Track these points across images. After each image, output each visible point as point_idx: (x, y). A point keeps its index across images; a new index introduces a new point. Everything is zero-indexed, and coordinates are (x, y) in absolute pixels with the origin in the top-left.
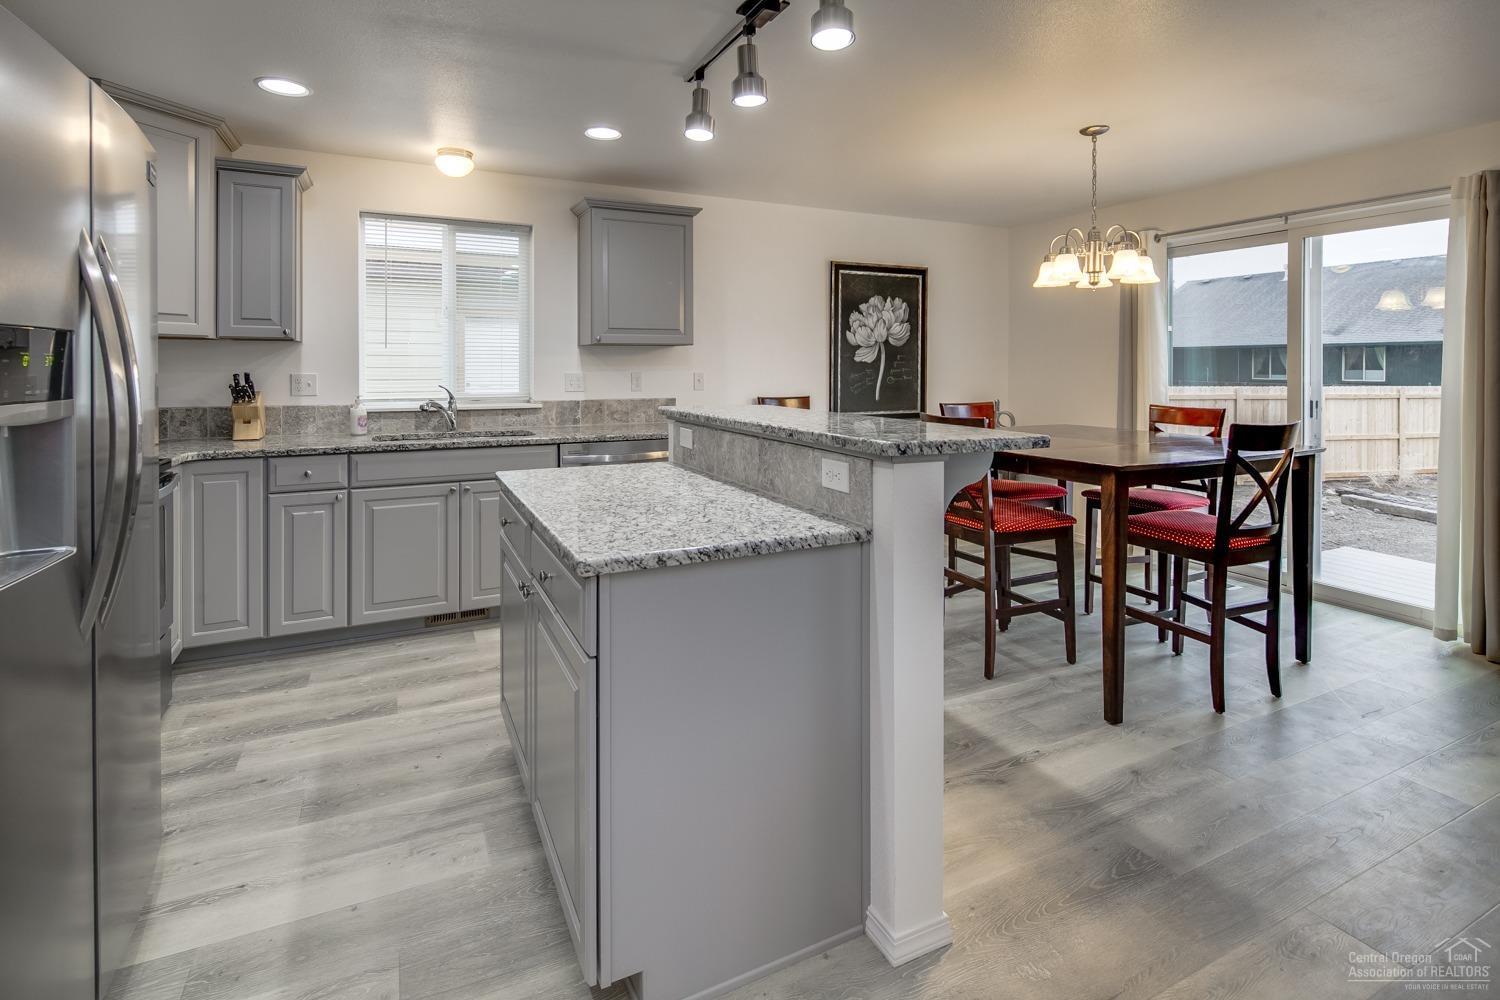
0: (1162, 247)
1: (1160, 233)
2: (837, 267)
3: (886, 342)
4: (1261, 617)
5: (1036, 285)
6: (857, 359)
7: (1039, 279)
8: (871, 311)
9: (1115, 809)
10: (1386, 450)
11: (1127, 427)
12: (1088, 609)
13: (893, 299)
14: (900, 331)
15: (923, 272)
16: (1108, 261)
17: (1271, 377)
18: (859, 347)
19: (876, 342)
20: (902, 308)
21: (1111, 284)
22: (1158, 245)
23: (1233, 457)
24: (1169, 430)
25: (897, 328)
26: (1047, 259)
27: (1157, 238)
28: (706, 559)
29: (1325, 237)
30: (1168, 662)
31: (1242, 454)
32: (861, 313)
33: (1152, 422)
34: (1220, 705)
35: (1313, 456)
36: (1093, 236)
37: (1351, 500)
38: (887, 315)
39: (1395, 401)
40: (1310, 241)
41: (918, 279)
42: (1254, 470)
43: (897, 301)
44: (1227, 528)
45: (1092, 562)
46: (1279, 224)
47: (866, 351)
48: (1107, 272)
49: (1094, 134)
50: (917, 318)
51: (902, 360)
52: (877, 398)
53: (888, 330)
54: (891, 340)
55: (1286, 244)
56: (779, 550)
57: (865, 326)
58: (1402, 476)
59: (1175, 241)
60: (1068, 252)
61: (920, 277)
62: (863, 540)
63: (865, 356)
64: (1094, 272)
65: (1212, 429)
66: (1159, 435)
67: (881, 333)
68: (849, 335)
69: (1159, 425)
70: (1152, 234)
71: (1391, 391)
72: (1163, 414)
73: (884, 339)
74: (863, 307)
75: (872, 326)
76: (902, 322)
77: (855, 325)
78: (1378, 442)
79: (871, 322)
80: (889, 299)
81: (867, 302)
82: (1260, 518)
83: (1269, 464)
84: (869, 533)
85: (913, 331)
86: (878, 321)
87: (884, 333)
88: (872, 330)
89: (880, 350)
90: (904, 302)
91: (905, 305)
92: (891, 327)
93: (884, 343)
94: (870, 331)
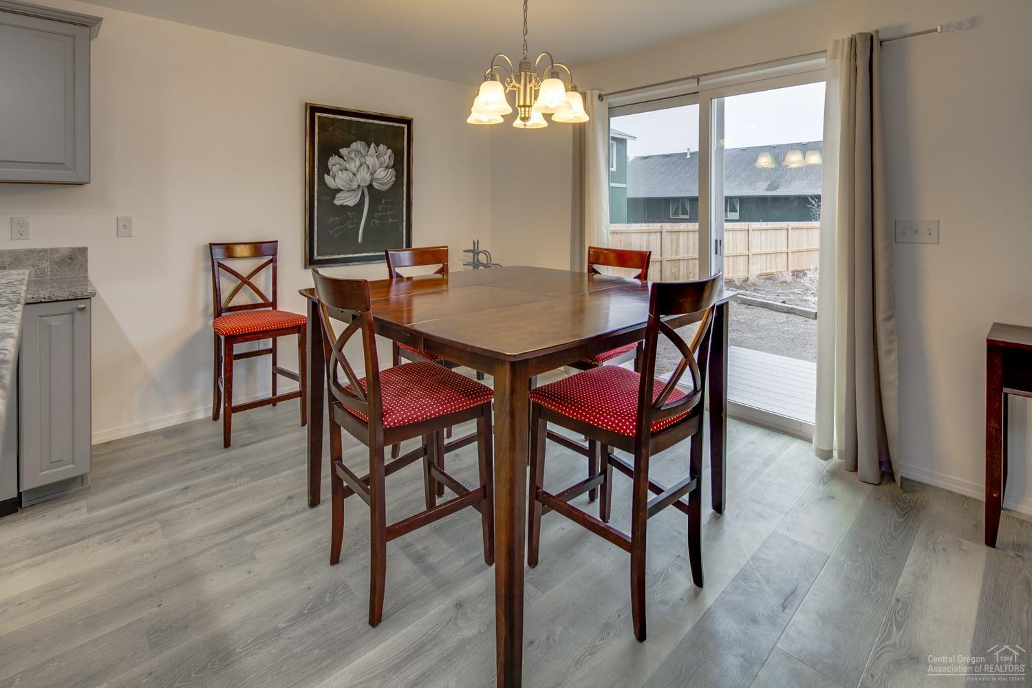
0: (604, 105)
1: (602, 93)
2: (313, 109)
3: (370, 187)
6: (337, 202)
8: (353, 156)
10: (742, 262)
13: (378, 145)
14: (384, 177)
15: (409, 122)
17: (681, 217)
18: (339, 190)
19: (359, 186)
20: (387, 154)
21: (544, 124)
22: (601, 103)
24: (604, 271)
25: (381, 174)
27: (601, 98)
29: (726, 98)
32: (341, 157)
33: (591, 263)
35: (727, 303)
36: (526, 69)
38: (371, 160)
39: (747, 232)
40: (715, 101)
41: (403, 128)
43: (382, 148)
44: (649, 407)
46: (691, 86)
47: (347, 194)
50: (402, 164)
51: (387, 203)
52: (360, 240)
53: (372, 174)
54: (375, 184)
55: (698, 104)
57: (346, 170)
58: (751, 278)
59: (616, 100)
61: (405, 126)
63: (347, 200)
64: (525, 106)
65: (639, 271)
66: (596, 276)
67: (364, 177)
68: (327, 179)
69: (596, 267)
70: (596, 93)
71: (744, 225)
72: (599, 256)
73: (368, 183)
74: (343, 151)
75: (354, 170)
76: (387, 168)
77: (335, 169)
78: (738, 257)
79: (353, 166)
80: (373, 145)
81: (348, 146)
85: (399, 176)
86: (361, 165)
87: (368, 178)
88: (354, 175)
89: (363, 194)
90: (388, 148)
91: (389, 151)
92: (375, 172)
93: (367, 187)
94: (351, 175)
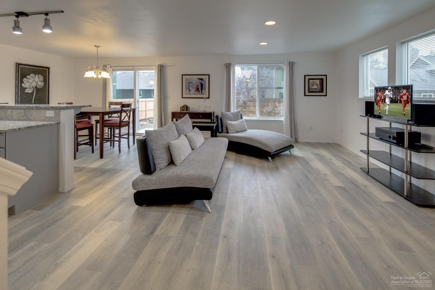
0: (112, 69)
2: (19, 64)
3: (36, 87)
4: (126, 136)
5: (84, 76)
6: (26, 92)
7: (85, 75)
8: (31, 78)
9: (102, 167)
11: (104, 106)
12: (96, 145)
13: (38, 75)
14: (41, 84)
15: (49, 68)
16: (100, 73)
18: (26, 88)
19: (33, 87)
20: (41, 78)
21: (101, 78)
23: (122, 109)
24: (112, 107)
25: (40, 83)
26: (87, 71)
27: (111, 67)
28: (28, 128)
29: (139, 71)
30: (112, 149)
31: (124, 109)
32: (27, 78)
33: (109, 105)
34: (120, 152)
35: (136, 109)
36: (97, 68)
37: (151, 122)
38: (36, 79)
42: (125, 111)
43: (40, 76)
44: (121, 122)
45: (97, 135)
46: (132, 68)
47: (29, 89)
48: (100, 75)
49: (97, 47)
50: (46, 80)
51: (41, 92)
52: (33, 103)
53: (37, 83)
54: (38, 86)
55: (133, 71)
56: (43, 126)
57: (29, 82)
59: (114, 68)
60: (92, 71)
61: (47, 69)
62: (58, 124)
63: (29, 91)
64: (97, 75)
67: (34, 84)
68: (23, 85)
70: (109, 66)
72: (111, 104)
74: (28, 77)
75: (31, 82)
76: (41, 81)
77: (25, 82)
79: (31, 81)
80: (37, 75)
81: (29, 75)
82: (126, 119)
83: (128, 110)
84: (59, 122)
85: (45, 84)
86: (33, 81)
87: (35, 85)
88: (31, 83)
89: (34, 89)
90: (42, 76)
91: (42, 77)
92: (38, 83)
93: (35, 87)
94: (30, 84)
